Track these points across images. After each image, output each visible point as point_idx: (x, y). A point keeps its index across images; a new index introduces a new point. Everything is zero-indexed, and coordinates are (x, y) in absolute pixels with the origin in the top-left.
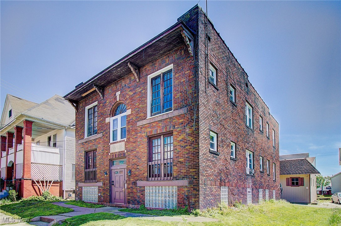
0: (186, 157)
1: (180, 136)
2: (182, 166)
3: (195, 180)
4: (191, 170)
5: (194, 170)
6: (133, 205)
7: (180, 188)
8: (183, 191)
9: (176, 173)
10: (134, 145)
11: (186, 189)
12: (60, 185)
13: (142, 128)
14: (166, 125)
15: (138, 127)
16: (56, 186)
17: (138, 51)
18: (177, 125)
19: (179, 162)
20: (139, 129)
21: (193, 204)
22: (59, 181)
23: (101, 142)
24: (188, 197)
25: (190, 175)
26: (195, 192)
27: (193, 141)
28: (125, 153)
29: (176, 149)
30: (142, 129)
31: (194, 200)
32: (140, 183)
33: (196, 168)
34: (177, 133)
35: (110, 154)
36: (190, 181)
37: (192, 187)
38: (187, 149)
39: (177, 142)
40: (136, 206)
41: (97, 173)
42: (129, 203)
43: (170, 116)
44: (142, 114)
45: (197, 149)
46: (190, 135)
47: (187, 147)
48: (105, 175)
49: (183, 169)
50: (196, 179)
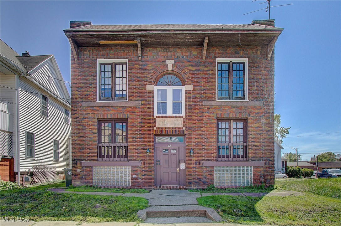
0: (262, 143)
1: (256, 124)
2: (257, 149)
3: (271, 162)
4: (267, 154)
5: (270, 154)
6: (197, 186)
7: (256, 168)
8: (259, 170)
9: (251, 155)
10: (199, 123)
11: (262, 169)
12: (10, 163)
13: (210, 108)
14: (241, 112)
15: (204, 106)
16: (4, 165)
17: (229, 33)
18: (252, 114)
19: (255, 145)
20: (205, 108)
21: (270, 181)
22: (9, 157)
23: (137, 111)
24: (264, 176)
25: (266, 158)
26: (271, 171)
27: (269, 130)
28: (184, 130)
29: (252, 135)
30: (210, 110)
31: (270, 177)
32: (206, 163)
33: (272, 152)
34: (252, 121)
35: (155, 129)
36: (265, 162)
37: (268, 167)
38: (263, 136)
39: (253, 129)
40: (201, 186)
41: (129, 150)
42: (190, 184)
43: (245, 105)
44: (209, 95)
45: (273, 137)
46: (266, 125)
47: (262, 134)
48: (148, 153)
49: (258, 152)
50: (272, 160)
